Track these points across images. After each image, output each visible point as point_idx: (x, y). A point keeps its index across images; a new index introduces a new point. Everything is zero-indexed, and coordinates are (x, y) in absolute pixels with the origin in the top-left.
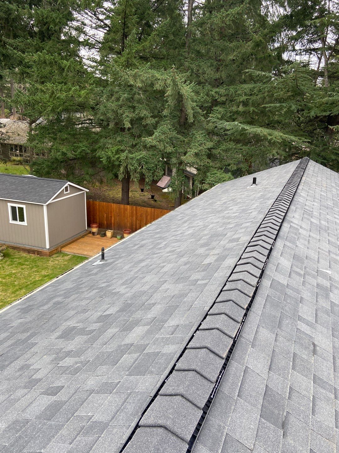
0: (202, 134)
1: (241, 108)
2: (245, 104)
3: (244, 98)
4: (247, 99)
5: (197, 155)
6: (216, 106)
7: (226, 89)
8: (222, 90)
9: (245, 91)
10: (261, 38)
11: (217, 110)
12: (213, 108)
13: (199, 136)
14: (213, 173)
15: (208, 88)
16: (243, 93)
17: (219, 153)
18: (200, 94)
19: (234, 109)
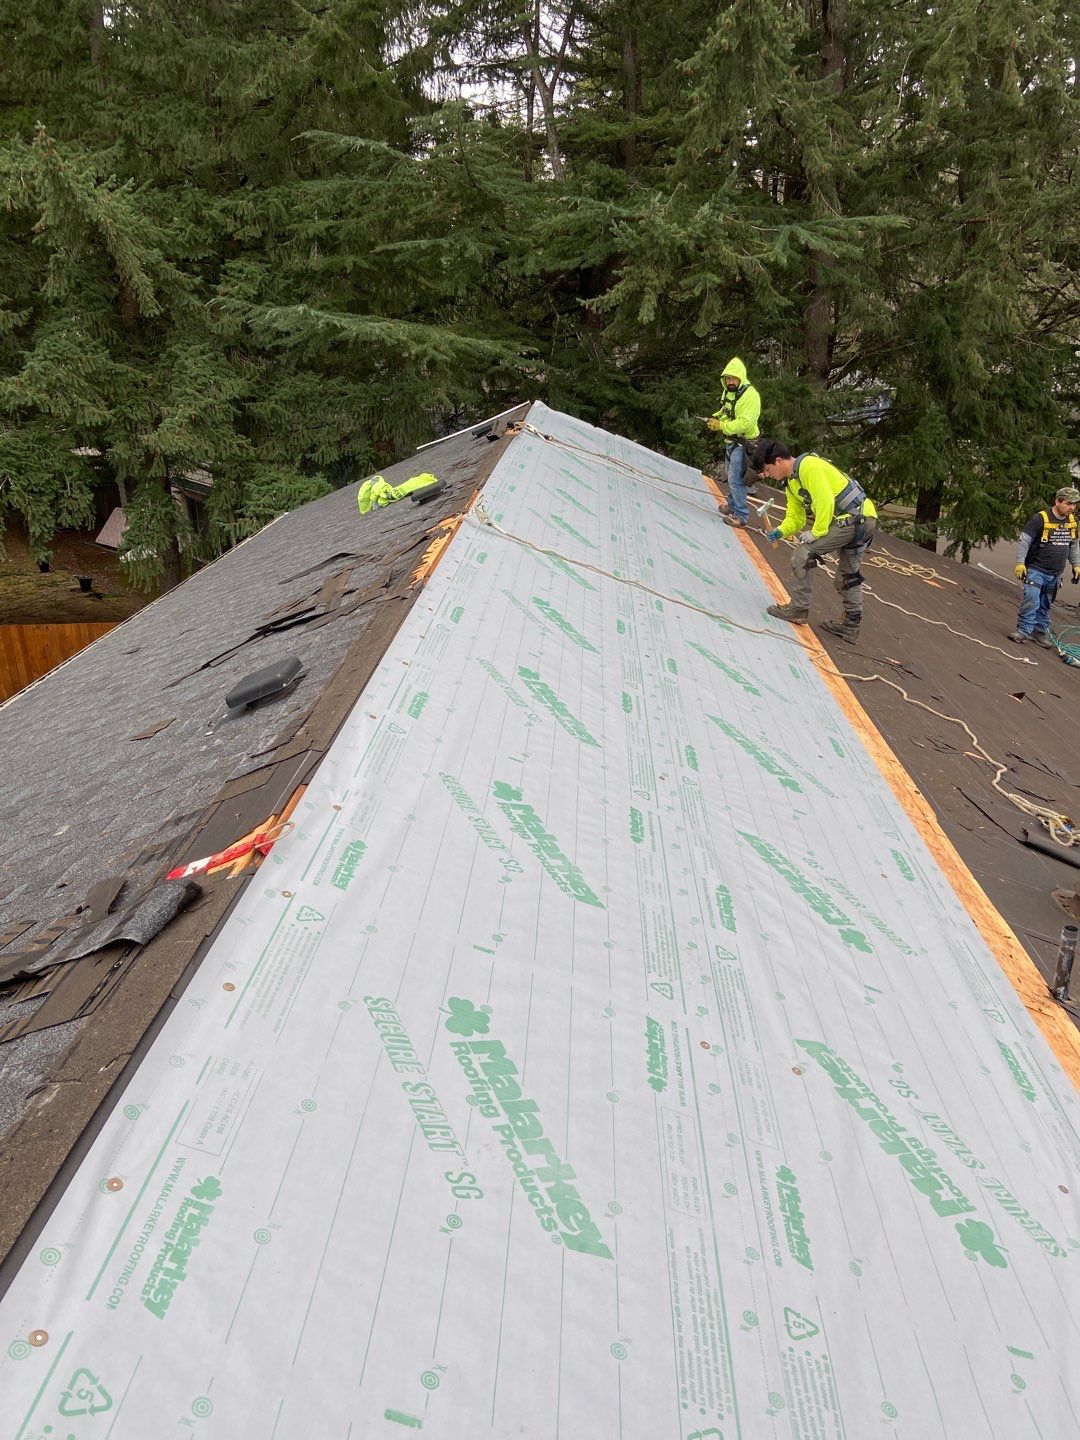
0: (203, 353)
1: (317, 261)
2: (328, 244)
3: (318, 226)
4: (331, 227)
5: (195, 423)
6: (235, 256)
7: (255, 200)
8: (244, 204)
9: (319, 201)
10: (336, 28)
11: (241, 271)
12: (223, 263)
13: (192, 359)
14: (263, 479)
15: (194, 196)
16: (312, 212)
17: (273, 411)
18: (171, 220)
19: (296, 262)
